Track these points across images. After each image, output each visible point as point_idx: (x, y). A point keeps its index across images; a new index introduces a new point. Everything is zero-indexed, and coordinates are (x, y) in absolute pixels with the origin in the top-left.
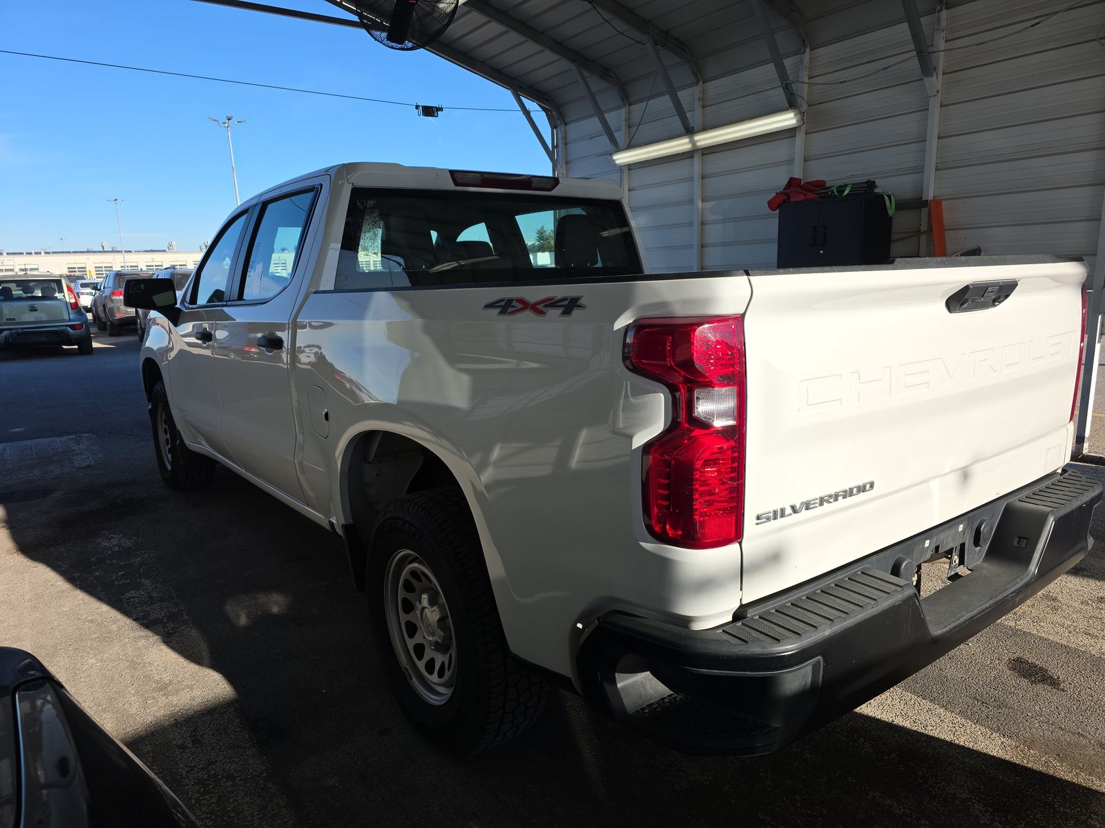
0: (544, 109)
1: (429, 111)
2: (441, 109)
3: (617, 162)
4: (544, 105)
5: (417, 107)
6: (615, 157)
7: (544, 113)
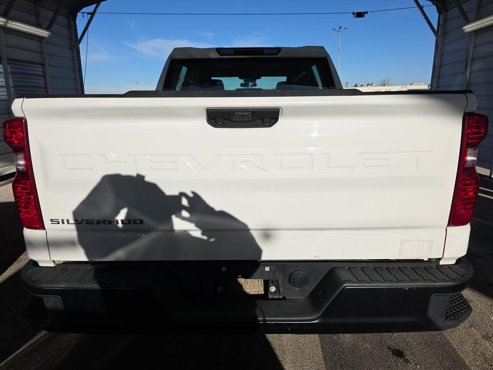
0: (434, 4)
1: (360, 15)
2: (367, 13)
3: (466, 31)
4: (434, 2)
5: (353, 14)
6: (464, 28)
7: (434, 7)
